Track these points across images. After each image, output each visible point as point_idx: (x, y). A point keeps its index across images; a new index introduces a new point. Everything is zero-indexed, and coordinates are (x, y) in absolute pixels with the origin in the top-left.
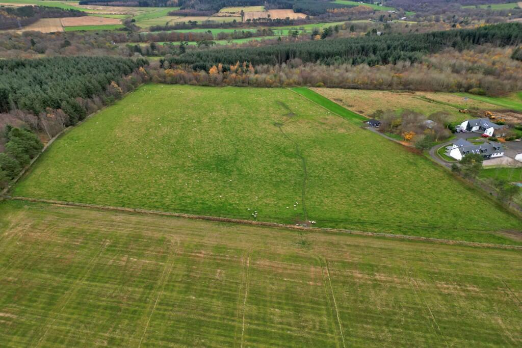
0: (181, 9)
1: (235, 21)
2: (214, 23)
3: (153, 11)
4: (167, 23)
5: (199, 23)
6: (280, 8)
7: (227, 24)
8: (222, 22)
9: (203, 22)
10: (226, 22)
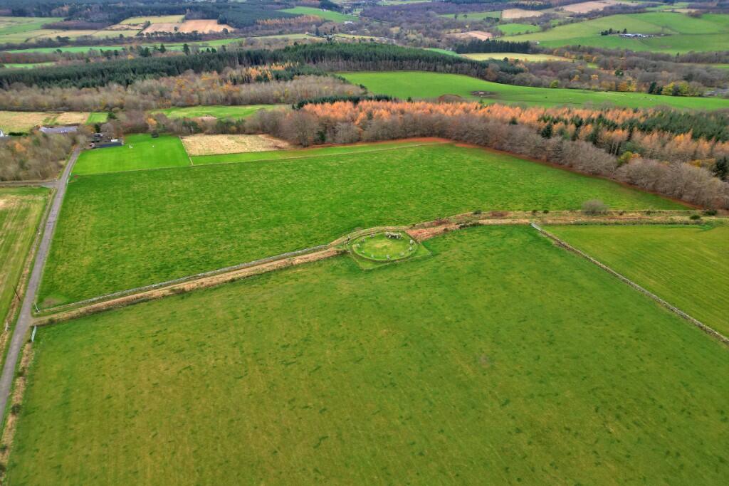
0: (65, 20)
1: (121, 36)
2: (94, 39)
3: (29, 22)
4: (28, 40)
5: (72, 39)
6: (203, 18)
7: (110, 40)
8: (105, 38)
9: (77, 38)
10: (110, 37)
